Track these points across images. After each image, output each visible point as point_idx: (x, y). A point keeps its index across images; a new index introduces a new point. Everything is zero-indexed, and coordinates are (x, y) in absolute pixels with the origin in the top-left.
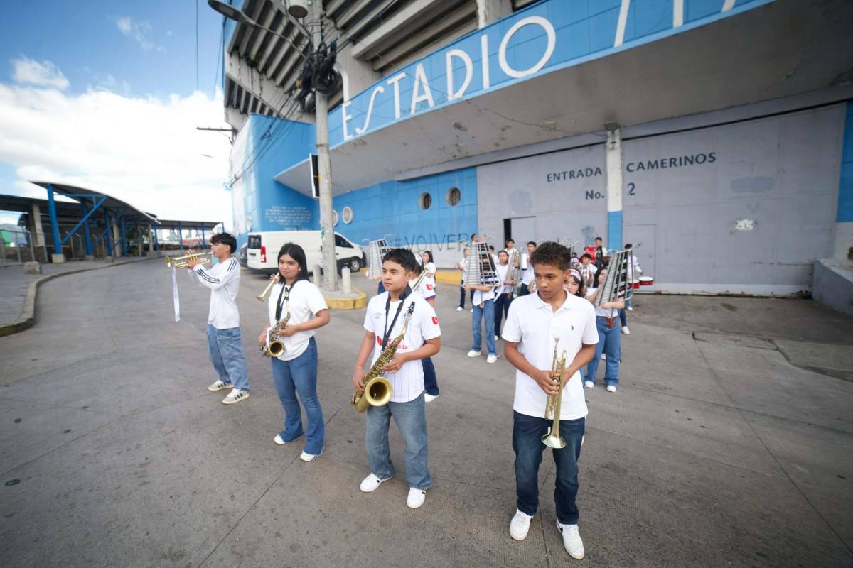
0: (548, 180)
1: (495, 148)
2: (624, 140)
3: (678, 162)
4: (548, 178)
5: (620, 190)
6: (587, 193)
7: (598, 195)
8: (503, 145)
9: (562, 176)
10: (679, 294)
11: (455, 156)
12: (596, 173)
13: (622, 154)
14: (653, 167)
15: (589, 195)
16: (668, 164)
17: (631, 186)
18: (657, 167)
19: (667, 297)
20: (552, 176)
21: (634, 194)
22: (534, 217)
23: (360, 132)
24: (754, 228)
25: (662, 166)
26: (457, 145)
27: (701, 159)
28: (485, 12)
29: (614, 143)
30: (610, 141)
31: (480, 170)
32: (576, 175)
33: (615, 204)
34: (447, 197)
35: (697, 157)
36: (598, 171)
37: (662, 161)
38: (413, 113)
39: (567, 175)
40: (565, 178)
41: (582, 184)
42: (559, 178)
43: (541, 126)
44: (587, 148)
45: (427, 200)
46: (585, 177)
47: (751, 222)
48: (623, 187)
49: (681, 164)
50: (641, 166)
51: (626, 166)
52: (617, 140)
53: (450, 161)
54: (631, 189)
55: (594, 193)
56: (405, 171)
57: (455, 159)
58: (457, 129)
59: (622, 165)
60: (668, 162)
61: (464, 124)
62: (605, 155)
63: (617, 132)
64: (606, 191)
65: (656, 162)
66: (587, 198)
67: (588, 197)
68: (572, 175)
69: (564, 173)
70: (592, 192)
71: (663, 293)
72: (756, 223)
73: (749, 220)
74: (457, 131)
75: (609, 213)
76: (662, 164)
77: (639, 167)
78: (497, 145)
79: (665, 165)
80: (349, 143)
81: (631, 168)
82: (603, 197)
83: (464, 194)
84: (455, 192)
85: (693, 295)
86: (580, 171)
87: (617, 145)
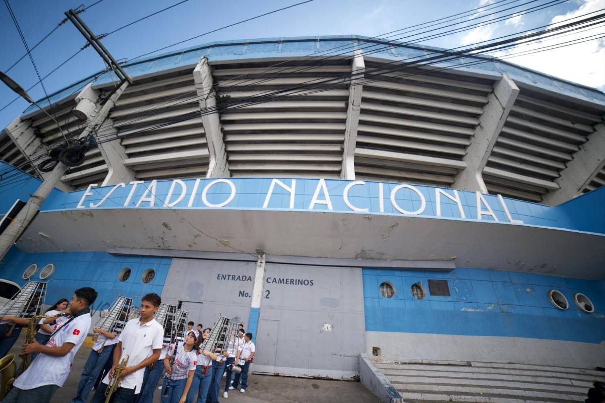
0: (218, 279)
1: (188, 248)
2: (267, 262)
3: (294, 282)
4: (218, 277)
5: (260, 294)
6: (240, 292)
7: (247, 295)
8: (194, 248)
9: (227, 277)
10: (290, 377)
11: (159, 246)
12: (248, 280)
13: (265, 271)
14: (281, 283)
15: (242, 294)
16: (289, 282)
17: (267, 292)
18: (284, 283)
19: (282, 378)
20: (221, 276)
21: (268, 298)
22: (202, 303)
23: (92, 206)
24: (332, 330)
25: (286, 283)
26: (163, 239)
27: (306, 282)
28: (212, 172)
29: (262, 263)
30: (259, 261)
31: (174, 260)
32: (236, 278)
33: (256, 303)
34: (144, 276)
35: (304, 281)
36: (250, 279)
37: (287, 279)
38: (137, 206)
39: (231, 277)
40: (228, 279)
41: (238, 285)
42: (225, 279)
43: (220, 242)
44: (246, 262)
45: (127, 273)
46: (241, 281)
47: (330, 326)
48: (262, 292)
49: (296, 284)
50: (275, 280)
51: (267, 278)
52: (264, 261)
53: (156, 249)
54: (267, 294)
55: (245, 292)
56: (119, 247)
57: (159, 248)
58: (164, 227)
59: (264, 277)
60: (290, 281)
61: (170, 225)
62: (255, 269)
63: (264, 256)
64: (252, 293)
65: (283, 279)
66: (239, 296)
67: (241, 295)
68: (233, 278)
69: (229, 276)
70: (244, 292)
71: (280, 375)
72: (332, 326)
73: (329, 324)
74: (165, 229)
75: (251, 308)
76: (287, 281)
77: (273, 281)
78: (190, 246)
79: (288, 283)
80: (79, 211)
81: (269, 280)
82: (250, 296)
83: (157, 276)
84: (151, 273)
85: (299, 377)
86: (239, 276)
87: (263, 264)
